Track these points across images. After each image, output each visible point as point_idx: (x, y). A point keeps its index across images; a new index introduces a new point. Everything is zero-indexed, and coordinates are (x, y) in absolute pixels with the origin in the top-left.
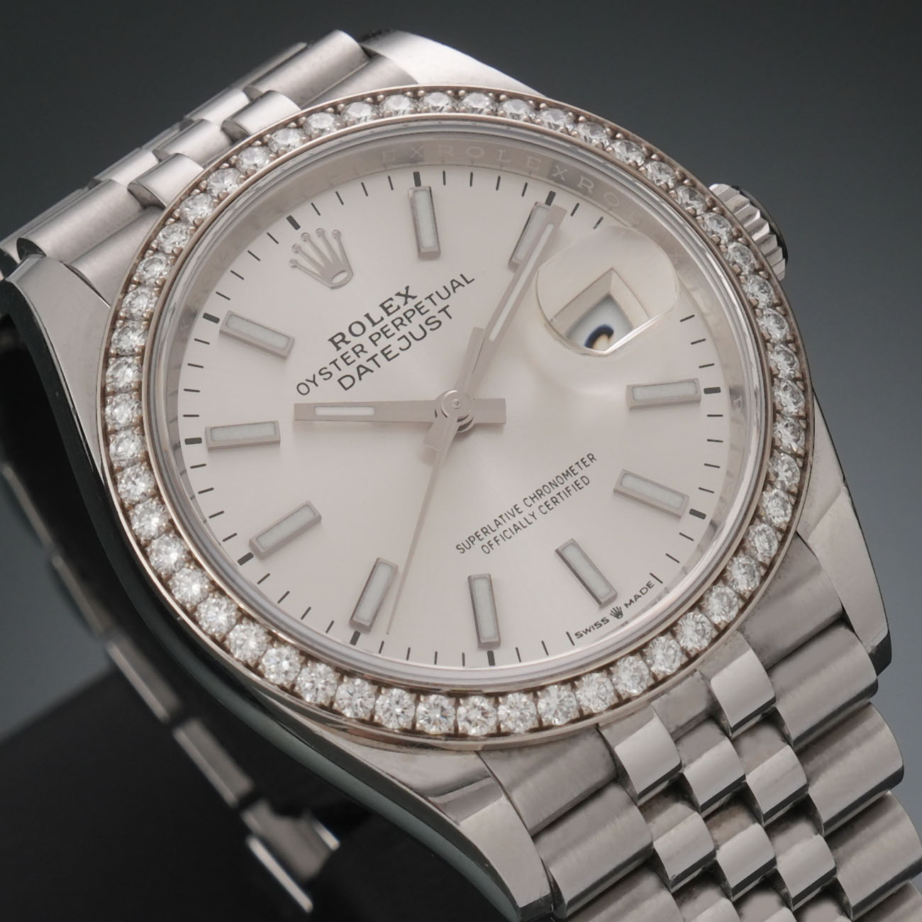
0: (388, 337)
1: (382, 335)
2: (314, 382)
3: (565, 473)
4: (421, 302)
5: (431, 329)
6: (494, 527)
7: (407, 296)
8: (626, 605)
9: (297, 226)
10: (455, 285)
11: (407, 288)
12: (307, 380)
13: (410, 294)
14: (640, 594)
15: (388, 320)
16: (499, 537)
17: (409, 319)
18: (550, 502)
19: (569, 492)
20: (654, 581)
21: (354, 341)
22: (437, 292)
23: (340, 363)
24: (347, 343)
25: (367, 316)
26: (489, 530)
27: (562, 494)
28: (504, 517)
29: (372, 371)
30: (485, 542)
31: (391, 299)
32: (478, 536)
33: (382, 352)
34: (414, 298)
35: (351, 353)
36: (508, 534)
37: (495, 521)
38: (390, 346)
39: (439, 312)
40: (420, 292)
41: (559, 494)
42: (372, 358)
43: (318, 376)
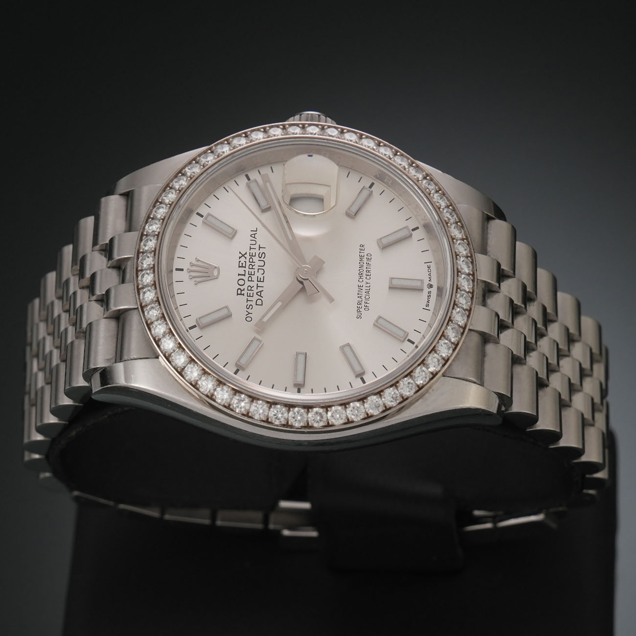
0: (254, 275)
1: (251, 276)
2: (249, 313)
3: (360, 259)
4: (250, 253)
5: (264, 258)
6: (361, 300)
7: (243, 255)
8: (429, 281)
9: (182, 270)
10: (253, 236)
11: (240, 253)
12: (247, 315)
14: (430, 273)
15: (247, 269)
16: (366, 301)
17: (252, 262)
18: (367, 273)
19: (368, 264)
20: (429, 264)
21: (245, 287)
22: (251, 244)
23: (249, 298)
24: (244, 290)
25: (239, 275)
26: (360, 302)
27: (368, 267)
28: (359, 293)
29: (262, 291)
30: (363, 307)
31: (240, 262)
32: (359, 308)
33: (258, 281)
35: (249, 292)
36: (367, 297)
37: (358, 297)
38: (258, 277)
39: (259, 250)
40: (245, 249)
41: (367, 268)
42: (258, 286)
43: (248, 310)
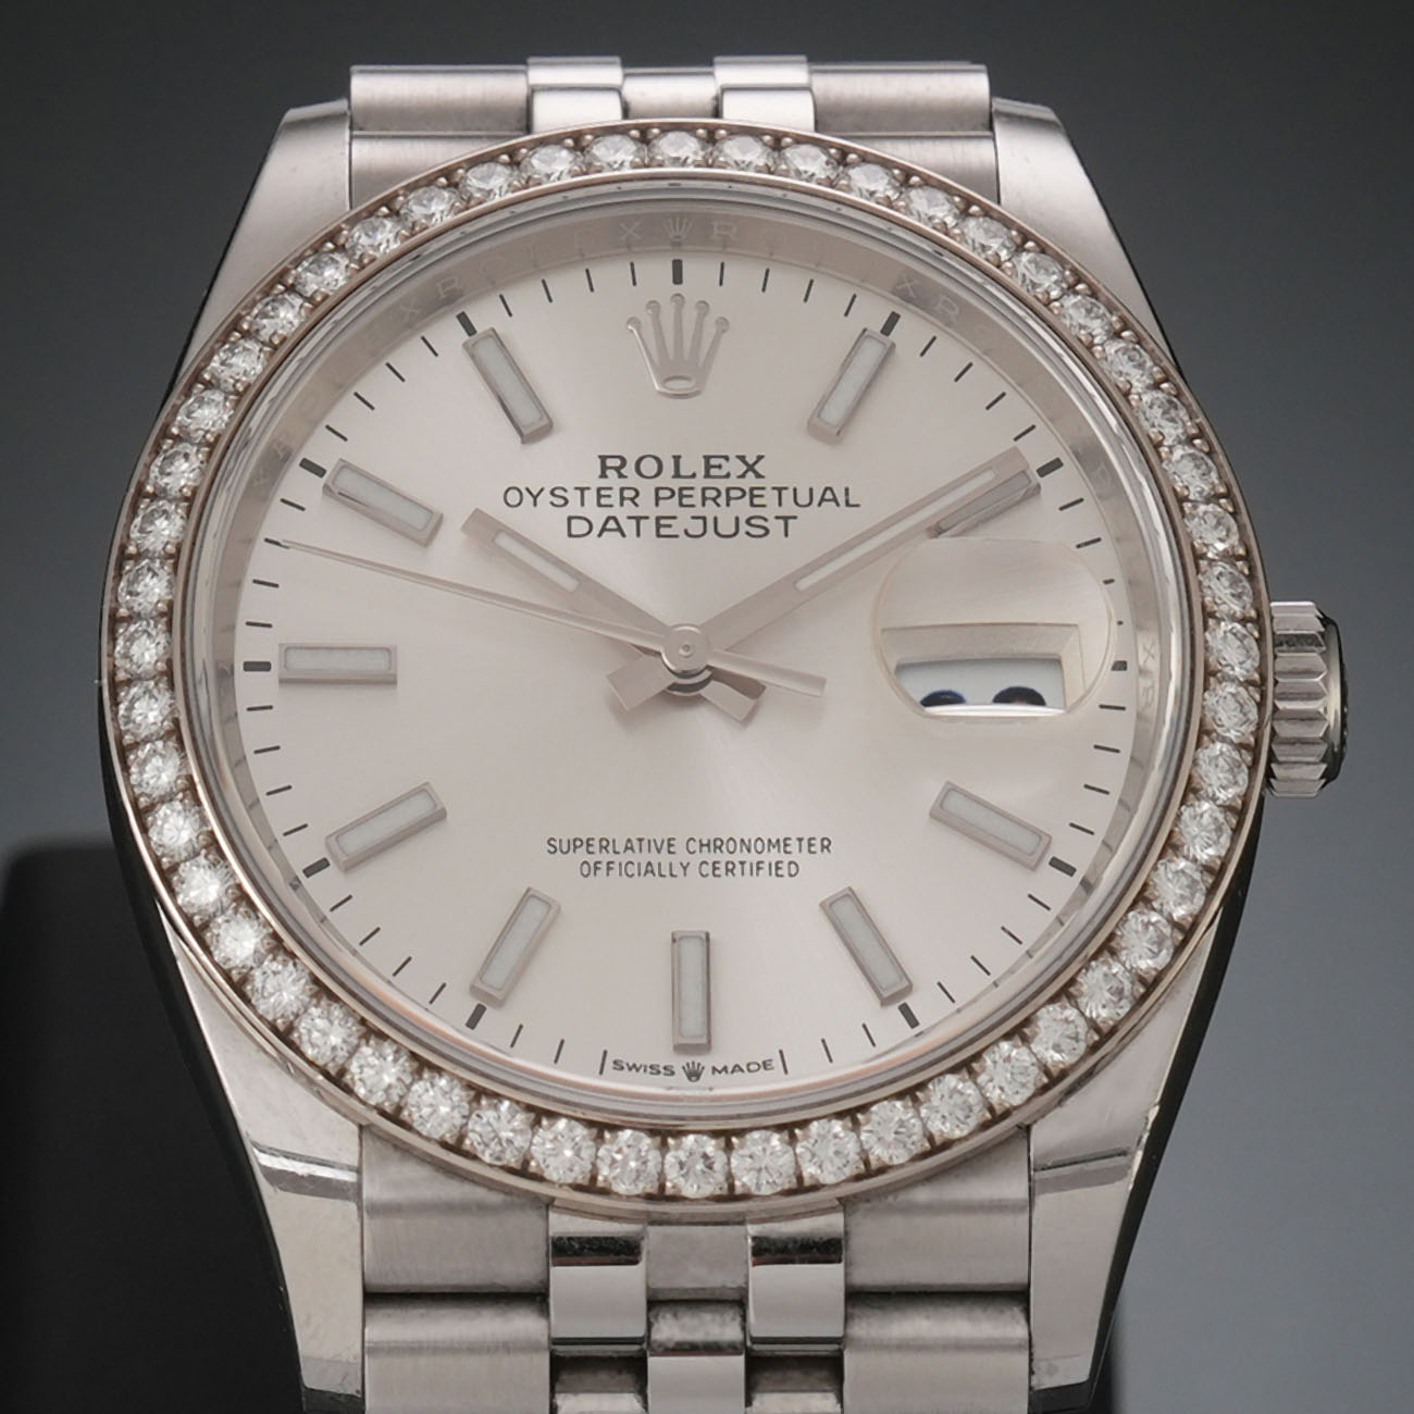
0: (681, 505)
1: (677, 496)
2: (535, 498)
3: (774, 841)
4: (763, 488)
5: (748, 533)
7: (750, 468)
8: (714, 1069)
9: (678, 279)
10: (828, 496)
11: (760, 458)
12: (528, 490)
13: (757, 467)
14: (745, 1068)
15: (700, 482)
16: (616, 866)
17: (729, 499)
18: (722, 866)
19: (758, 868)
20: (777, 1063)
21: (632, 479)
22: (795, 490)
23: (591, 496)
24: (621, 476)
25: (677, 459)
26: (610, 848)
27: (747, 866)
28: (645, 843)
29: (623, 535)
30: (592, 859)
31: (727, 458)
32: (588, 845)
33: (658, 519)
34: (758, 476)
35: (616, 495)
36: (632, 870)
37: (629, 840)
38: (674, 518)
39: (777, 518)
40: (772, 473)
41: (743, 863)
42: (638, 519)
43: (546, 492)
